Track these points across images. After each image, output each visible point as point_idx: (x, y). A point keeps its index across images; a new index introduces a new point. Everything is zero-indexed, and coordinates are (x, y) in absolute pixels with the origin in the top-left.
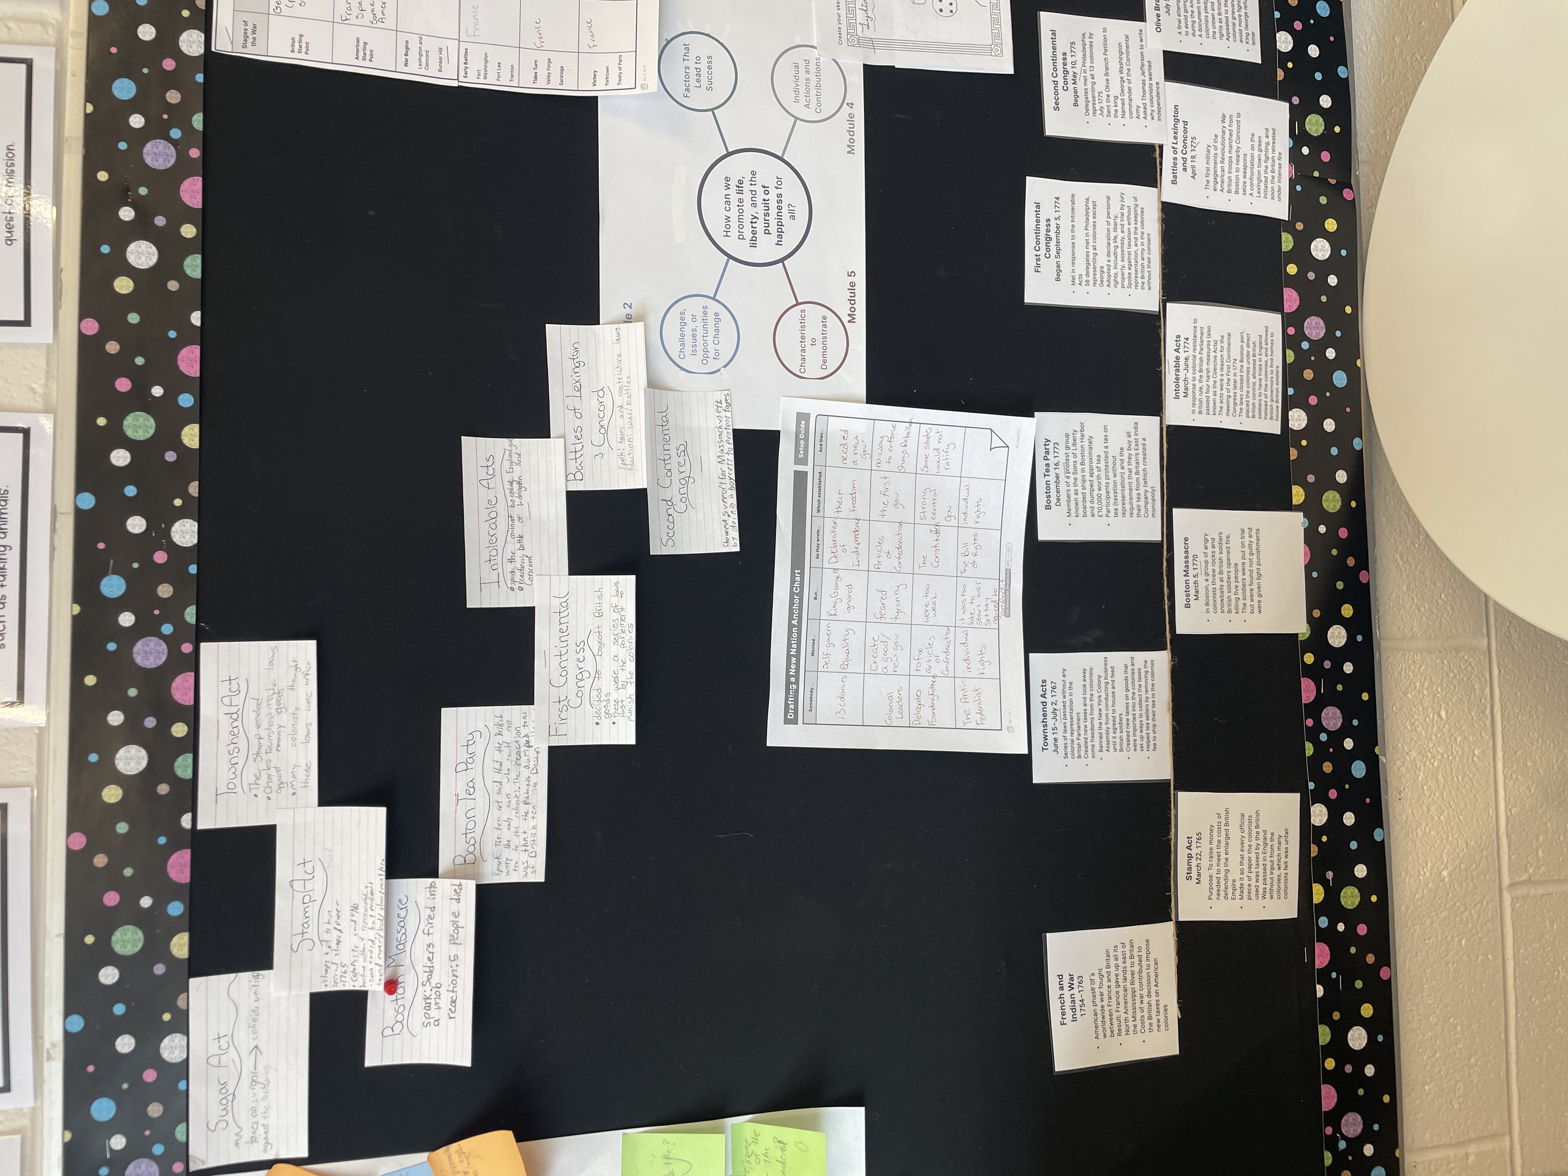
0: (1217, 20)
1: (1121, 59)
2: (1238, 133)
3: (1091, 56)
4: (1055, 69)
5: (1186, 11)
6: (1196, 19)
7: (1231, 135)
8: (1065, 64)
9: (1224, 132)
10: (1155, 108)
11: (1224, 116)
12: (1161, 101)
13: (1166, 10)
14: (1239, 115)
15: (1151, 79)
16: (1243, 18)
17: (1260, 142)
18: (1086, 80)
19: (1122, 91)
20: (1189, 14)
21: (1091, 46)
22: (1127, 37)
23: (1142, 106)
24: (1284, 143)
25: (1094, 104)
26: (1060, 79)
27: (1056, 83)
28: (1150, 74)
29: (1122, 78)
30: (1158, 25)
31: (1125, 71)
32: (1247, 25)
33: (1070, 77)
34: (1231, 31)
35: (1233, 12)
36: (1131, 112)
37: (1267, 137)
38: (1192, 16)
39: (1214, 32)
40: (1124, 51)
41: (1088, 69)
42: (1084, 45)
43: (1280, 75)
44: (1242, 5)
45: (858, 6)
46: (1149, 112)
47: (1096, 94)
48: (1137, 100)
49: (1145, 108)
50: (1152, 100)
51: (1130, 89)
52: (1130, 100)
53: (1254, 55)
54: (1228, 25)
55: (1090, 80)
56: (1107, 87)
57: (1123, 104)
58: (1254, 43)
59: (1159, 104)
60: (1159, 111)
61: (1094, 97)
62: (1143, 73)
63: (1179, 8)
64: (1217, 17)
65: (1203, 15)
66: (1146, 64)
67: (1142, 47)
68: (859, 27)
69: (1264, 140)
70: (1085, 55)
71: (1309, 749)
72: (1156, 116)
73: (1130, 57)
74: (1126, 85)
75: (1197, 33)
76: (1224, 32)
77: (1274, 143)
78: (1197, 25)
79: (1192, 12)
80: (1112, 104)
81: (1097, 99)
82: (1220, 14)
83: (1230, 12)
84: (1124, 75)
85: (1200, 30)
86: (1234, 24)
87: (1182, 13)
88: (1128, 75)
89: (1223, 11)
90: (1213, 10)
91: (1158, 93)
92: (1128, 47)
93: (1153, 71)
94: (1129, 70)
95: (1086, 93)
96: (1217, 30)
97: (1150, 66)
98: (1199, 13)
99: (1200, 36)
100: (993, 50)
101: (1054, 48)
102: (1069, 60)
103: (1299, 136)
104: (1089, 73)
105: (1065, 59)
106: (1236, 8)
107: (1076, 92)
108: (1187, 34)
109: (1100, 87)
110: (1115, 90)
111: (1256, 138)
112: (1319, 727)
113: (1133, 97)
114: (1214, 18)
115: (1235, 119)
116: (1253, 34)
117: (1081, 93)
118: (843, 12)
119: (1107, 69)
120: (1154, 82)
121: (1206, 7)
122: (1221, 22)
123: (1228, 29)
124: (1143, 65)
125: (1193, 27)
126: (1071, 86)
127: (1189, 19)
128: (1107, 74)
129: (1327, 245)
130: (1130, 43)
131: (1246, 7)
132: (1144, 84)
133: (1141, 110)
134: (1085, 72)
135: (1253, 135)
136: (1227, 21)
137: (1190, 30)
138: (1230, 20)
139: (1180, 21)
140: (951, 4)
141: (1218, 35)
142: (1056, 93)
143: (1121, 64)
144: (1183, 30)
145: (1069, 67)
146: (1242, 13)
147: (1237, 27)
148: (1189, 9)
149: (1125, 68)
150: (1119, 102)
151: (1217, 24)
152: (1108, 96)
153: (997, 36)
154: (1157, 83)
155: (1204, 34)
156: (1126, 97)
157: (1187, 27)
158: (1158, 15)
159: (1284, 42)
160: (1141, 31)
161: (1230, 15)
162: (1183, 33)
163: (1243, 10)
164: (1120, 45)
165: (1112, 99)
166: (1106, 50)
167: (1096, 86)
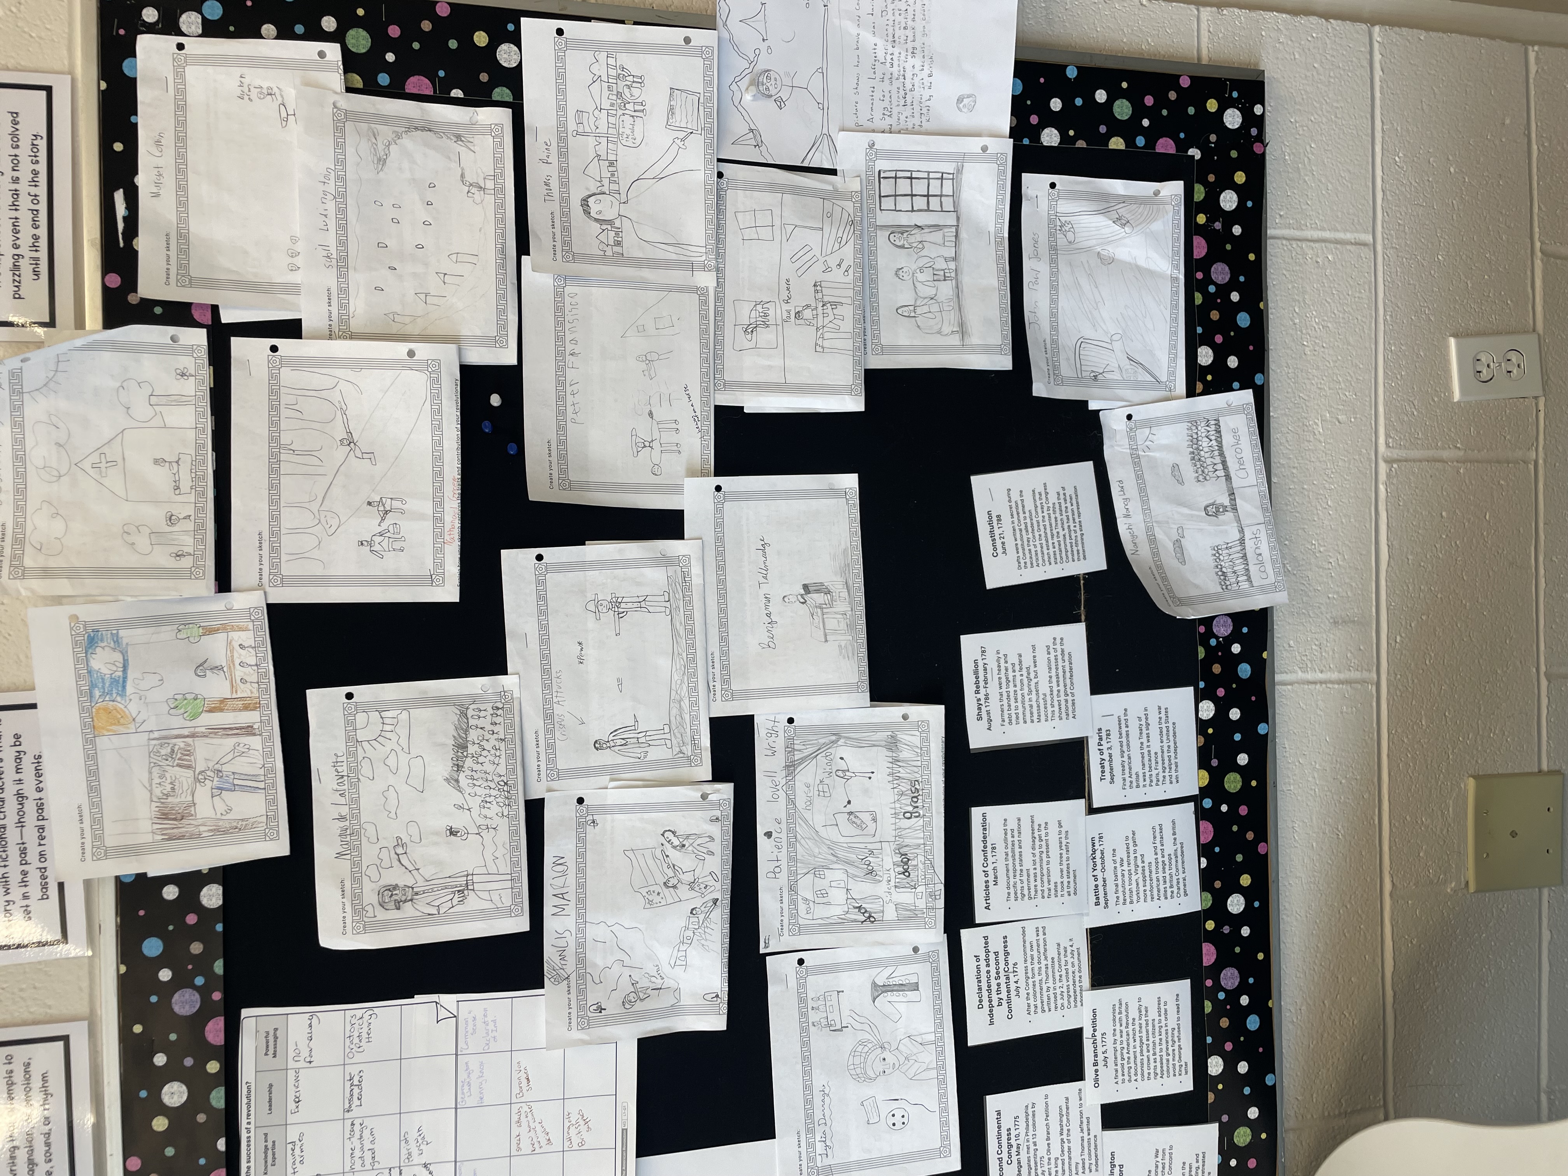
0: (1152, 1061)
1: (1061, 1121)
2: (1170, 1164)
3: (1034, 1125)
4: (1000, 1146)
5: (1123, 1059)
6: (1132, 1065)
7: (1163, 1168)
8: (1009, 1139)
9: (1157, 1167)
10: (1093, 1161)
11: (1157, 1151)
12: (1099, 1153)
13: (1103, 1063)
14: (1171, 1148)
15: (1089, 1134)
16: (1177, 1052)
17: (1190, 1168)
18: (1028, 1148)
19: (1063, 1151)
20: (1125, 1062)
21: (1034, 1115)
22: (1067, 1099)
23: (1081, 1162)
24: (1213, 1160)
25: (1036, 1170)
26: (1005, 1156)
27: (1000, 1159)
28: (1089, 1130)
29: (1062, 1140)
30: (1096, 1080)
31: (1065, 1132)
32: (1180, 1058)
33: (1014, 1149)
34: (1165, 1068)
35: (1167, 1049)
36: (1070, 1169)
37: (1197, 1161)
38: (1128, 1063)
39: (1149, 1074)
40: (1064, 1113)
41: (1031, 1137)
42: (1027, 1115)
43: (1211, 1097)
44: (1176, 1039)
45: (818, 1138)
46: (1087, 1166)
47: (1038, 1160)
48: (1076, 1157)
49: (1084, 1163)
50: (1090, 1154)
51: (1069, 1148)
52: (1070, 1158)
53: (1184, 1083)
54: (1162, 1063)
55: (1032, 1147)
56: (1049, 1151)
57: (1063, 1164)
58: (1186, 1073)
59: (1096, 1156)
60: (1097, 1163)
61: (1036, 1163)
62: (1082, 1130)
63: (1116, 1058)
64: (1152, 1058)
65: (1139, 1058)
66: (1085, 1121)
67: (1081, 1105)
68: (819, 1158)
69: (1195, 1165)
70: (1028, 1125)
72: (1093, 1168)
73: (1070, 1118)
74: (1066, 1145)
75: (1133, 1078)
76: (1158, 1071)
77: (1203, 1166)
78: (1132, 1071)
79: (1129, 1058)
80: (1053, 1165)
81: (1039, 1164)
82: (1154, 1054)
83: (1164, 1049)
84: (1065, 1137)
85: (1136, 1074)
86: (1168, 1060)
87: (1119, 1062)
88: (1068, 1135)
89: (1158, 1050)
90: (1148, 1051)
91: (1096, 1146)
92: (1067, 1108)
93: (1091, 1127)
94: (1069, 1130)
95: (1029, 1161)
96: (1152, 1071)
97: (1088, 1122)
98: (1135, 1058)
99: (1136, 1080)
100: (942, 1152)
101: (999, 1127)
102: (1013, 1133)
103: (1226, 1148)
104: (1031, 1141)
105: (1009, 1134)
106: (1170, 1043)
107: (1019, 1163)
108: (1123, 1081)
109: (1042, 1152)
110: (1056, 1152)
111: (1187, 1167)
113: (1072, 1155)
114: (1149, 1060)
115: (1167, 1152)
116: (1186, 1065)
117: (1024, 1163)
118: (803, 1149)
119: (1048, 1133)
120: (1092, 1137)
121: (1142, 1051)
122: (1155, 1062)
123: (1162, 1067)
124: (1082, 1122)
125: (1129, 1072)
126: (1014, 1158)
127: (1126, 1066)
128: (1048, 1139)
130: (1070, 1105)
131: (1179, 1040)
132: (1083, 1140)
133: (1080, 1166)
134: (1028, 1141)
135: (1184, 1163)
136: (1161, 1059)
137: (1126, 1077)
138: (1165, 1057)
139: (1117, 1071)
140: (903, 1116)
141: (1152, 1075)
142: (1001, 1169)
143: (1061, 1126)
144: (1120, 1078)
145: (1013, 1142)
146: (1176, 1047)
147: (1171, 1062)
148: (1126, 1056)
149: (1065, 1129)
150: (1060, 1162)
151: (1152, 1065)
152: (1049, 1159)
153: (945, 1138)
154: (1095, 1136)
155: (1139, 1077)
156: (1066, 1157)
157: (1123, 1075)
158: (1096, 1071)
159: (1215, 1065)
160: (1080, 1090)
161: (1164, 1053)
162: (1120, 1082)
163: (1177, 1044)
164: (1060, 1108)
165: (1053, 1161)
166: (1047, 1116)
167: (1038, 1153)
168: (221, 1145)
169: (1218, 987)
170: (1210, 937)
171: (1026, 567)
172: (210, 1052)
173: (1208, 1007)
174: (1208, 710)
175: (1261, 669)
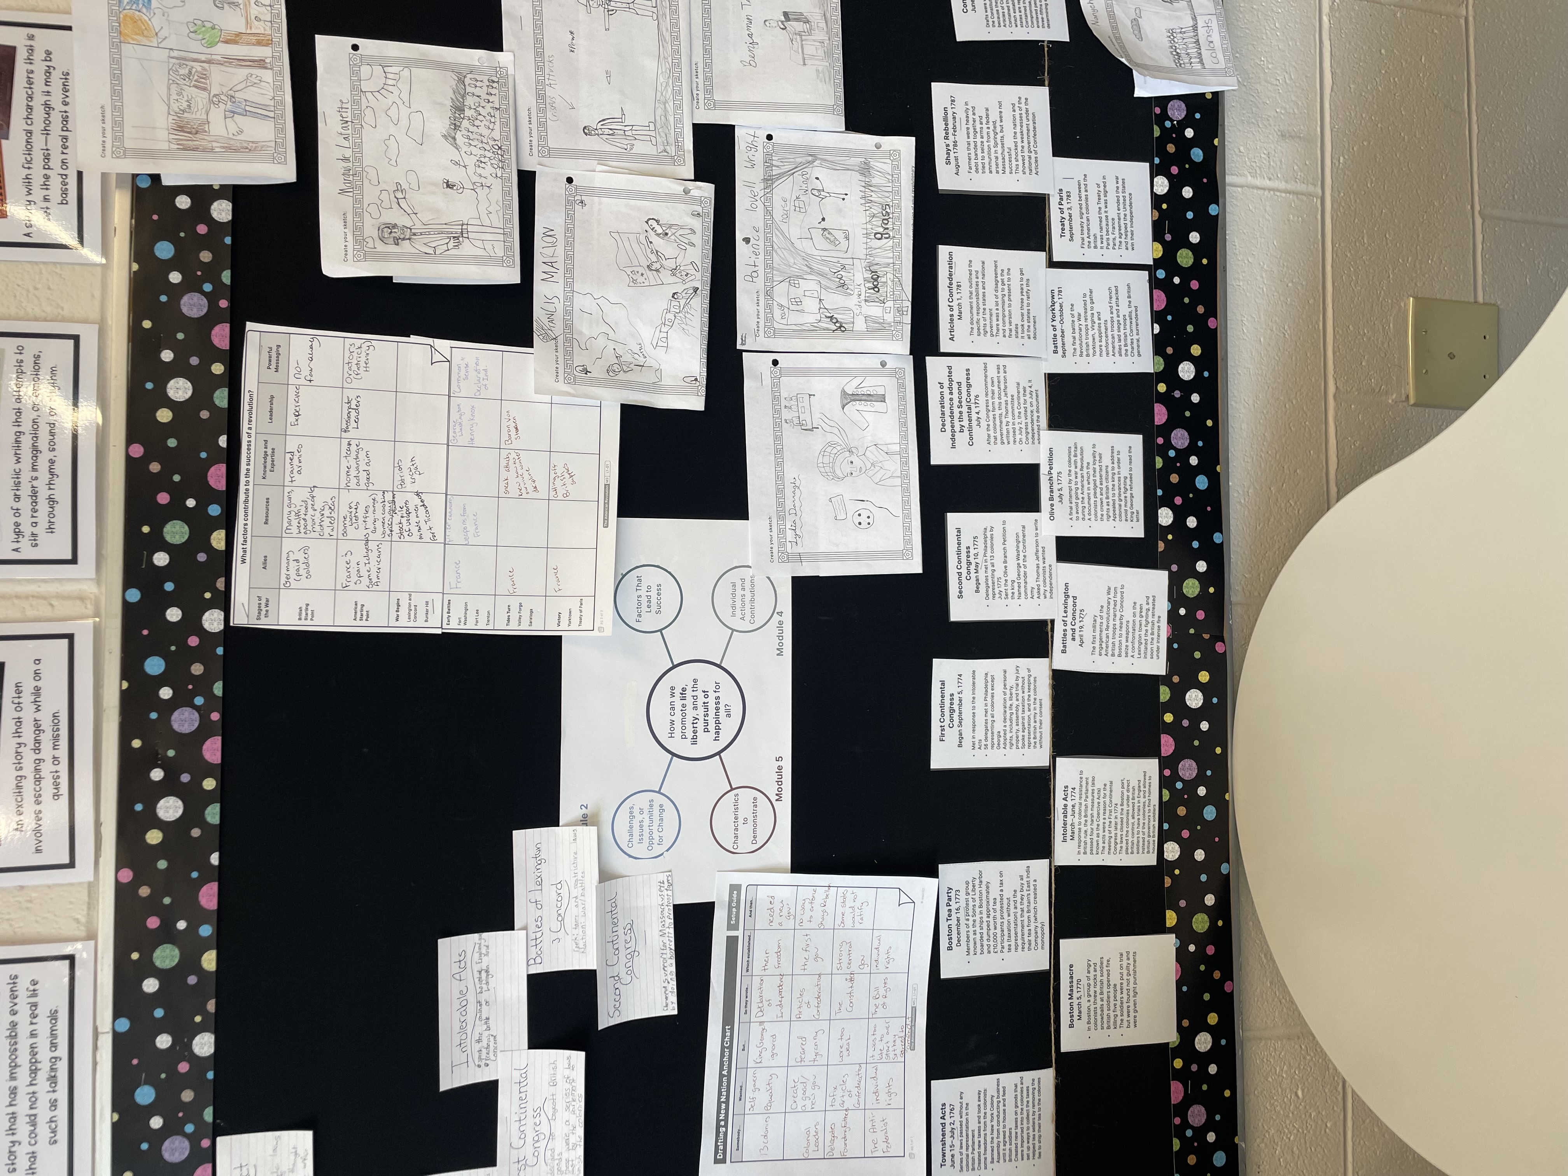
0: (1105, 504)
1: (1018, 547)
2: (1122, 602)
3: (992, 547)
4: (960, 562)
5: (1077, 498)
6: (1086, 505)
7: (1115, 605)
8: (968, 557)
9: (1109, 603)
10: (1048, 588)
11: (1109, 589)
12: (1054, 581)
13: (1059, 499)
14: (1123, 587)
15: (1044, 563)
16: (1129, 499)
17: (1141, 609)
18: (986, 568)
19: (1019, 575)
20: (1080, 501)
21: (992, 538)
22: (1024, 527)
23: (1036, 587)
24: (1163, 606)
25: (993, 589)
26: (964, 571)
27: (960, 574)
28: (1044, 558)
29: (1018, 564)
30: (1052, 514)
31: (1021, 557)
32: (1132, 505)
33: (973, 567)
34: (1117, 512)
35: (1120, 495)
36: (1026, 593)
37: (1148, 604)
38: (1083, 502)
39: (1102, 515)
40: (1021, 540)
41: (988, 558)
42: (986, 538)
43: (1161, 546)
44: (1128, 487)
45: (788, 526)
46: (1042, 592)
47: (996, 580)
48: (1032, 582)
49: (1039, 589)
50: (1044, 581)
51: (1025, 573)
52: (1026, 582)
53: (1136, 530)
54: (1114, 507)
55: (990, 568)
56: (1005, 573)
57: (1019, 587)
58: (1138, 520)
59: (1051, 584)
60: (1051, 590)
61: (993, 583)
62: (1038, 558)
63: (1071, 496)
64: (1105, 501)
65: (1093, 499)
66: (1040, 550)
67: (1037, 535)
68: (789, 545)
69: (1145, 607)
70: (986, 547)
71: (1176, 1144)
72: (1048, 594)
73: (1026, 544)
74: (1022, 570)
75: (1087, 517)
76: (1111, 514)
77: (1154, 608)
78: (1086, 510)
79: (1083, 498)
80: (1009, 587)
81: (996, 584)
82: (1107, 498)
83: (1117, 495)
84: (1021, 562)
85: (1089, 514)
86: (1120, 505)
87: (1074, 500)
88: (1024, 561)
89: (1110, 495)
90: (1102, 494)
91: (1051, 575)
92: (1024, 536)
93: (1046, 556)
94: (1025, 556)
95: (987, 580)
96: (1105, 513)
97: (1044, 551)
98: (1089, 499)
99: (1089, 519)
100: (905, 554)
101: (959, 544)
102: (972, 552)
103: (1176, 596)
104: (989, 562)
105: (968, 552)
106: (1123, 490)
107: (977, 580)
108: (1077, 519)
109: (999, 573)
110: (1012, 575)
111: (1138, 606)
112: (1185, 1124)
113: (1028, 580)
114: (1102, 503)
115: (1119, 590)
116: (1138, 513)
117: (982, 580)
118: (775, 534)
119: (1006, 557)
120: (1047, 565)
121: (1095, 493)
122: (1108, 505)
123: (1114, 511)
124: (1037, 551)
125: (1083, 511)
126: (973, 575)
127: (1080, 505)
128: (1005, 562)
129: (1200, 695)
130: (1026, 533)
131: (1131, 488)
132: (1038, 567)
133: (1036, 591)
134: (986, 562)
135: (1135, 603)
136: (1114, 504)
137: (1080, 515)
138: (1117, 502)
139: (1071, 508)
140: (869, 517)
141: (1105, 517)
142: (960, 583)
143: (1018, 551)
144: (1074, 515)
145: (971, 559)
146: (1128, 495)
147: (1123, 508)
148: (1080, 496)
149: (1022, 554)
150: (1016, 585)
151: (1105, 507)
152: (1006, 581)
153: (908, 541)
154: (1050, 566)
155: (1093, 517)
156: (1022, 581)
157: (1077, 513)
158: (1052, 505)
159: (1165, 517)
160: (1036, 520)
161: (1116, 498)
162: (1074, 518)
163: (1129, 492)
164: (1017, 534)
165: (1009, 583)
166: (1005, 541)
167: (995, 573)
168: (223, 441)
169: (1168, 445)
170: (1163, 399)
171: (994, 26)
172: (216, 355)
173: (1159, 462)
174: (1162, 185)
175: (1212, 155)
